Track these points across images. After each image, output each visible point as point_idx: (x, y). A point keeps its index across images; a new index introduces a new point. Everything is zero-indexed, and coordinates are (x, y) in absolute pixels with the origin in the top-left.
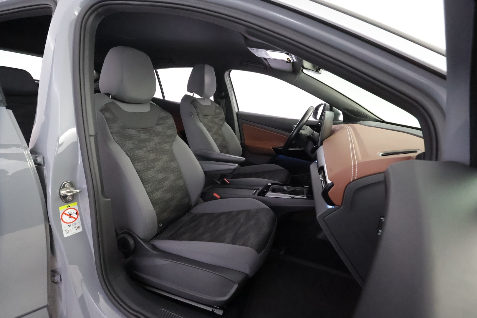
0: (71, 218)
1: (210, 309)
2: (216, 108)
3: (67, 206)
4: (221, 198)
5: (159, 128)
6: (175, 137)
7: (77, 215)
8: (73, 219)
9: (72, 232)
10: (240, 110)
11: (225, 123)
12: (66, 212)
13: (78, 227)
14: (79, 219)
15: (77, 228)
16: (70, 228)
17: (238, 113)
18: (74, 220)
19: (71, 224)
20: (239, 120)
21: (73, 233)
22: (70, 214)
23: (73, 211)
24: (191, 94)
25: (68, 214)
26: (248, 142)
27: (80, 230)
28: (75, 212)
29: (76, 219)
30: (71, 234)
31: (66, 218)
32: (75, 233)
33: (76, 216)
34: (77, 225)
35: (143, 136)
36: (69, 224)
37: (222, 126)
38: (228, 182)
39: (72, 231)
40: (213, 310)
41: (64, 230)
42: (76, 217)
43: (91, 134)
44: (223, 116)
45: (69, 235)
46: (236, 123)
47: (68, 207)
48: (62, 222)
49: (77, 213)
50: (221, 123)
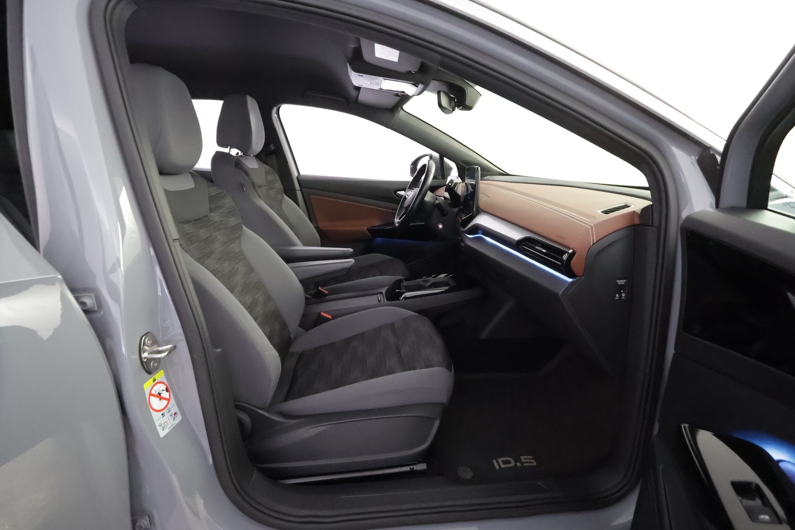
0: (162, 400)
1: (407, 469)
2: (267, 173)
3: (152, 379)
4: (333, 319)
5: (215, 217)
6: (242, 228)
7: (168, 393)
8: (164, 401)
9: (169, 426)
10: (301, 173)
11: (285, 197)
12: (153, 392)
13: (175, 414)
14: (172, 401)
15: (173, 415)
16: (165, 419)
17: (300, 179)
18: (167, 402)
19: (165, 411)
20: (303, 189)
21: (171, 426)
22: (159, 394)
23: (160, 388)
24: (226, 150)
25: (156, 394)
26: (323, 225)
27: (179, 418)
28: (164, 387)
29: (168, 400)
30: (169, 428)
31: (156, 403)
32: (173, 424)
33: (165, 395)
34: (173, 411)
35: (203, 233)
36: (162, 412)
37: (281, 201)
38: (327, 292)
39: (169, 423)
40: (412, 468)
41: (157, 424)
42: (168, 397)
43: (174, 238)
44: (279, 185)
45: (167, 431)
46: (299, 194)
47: (154, 381)
48: (152, 411)
49: (167, 390)
50: (279, 197)
